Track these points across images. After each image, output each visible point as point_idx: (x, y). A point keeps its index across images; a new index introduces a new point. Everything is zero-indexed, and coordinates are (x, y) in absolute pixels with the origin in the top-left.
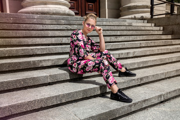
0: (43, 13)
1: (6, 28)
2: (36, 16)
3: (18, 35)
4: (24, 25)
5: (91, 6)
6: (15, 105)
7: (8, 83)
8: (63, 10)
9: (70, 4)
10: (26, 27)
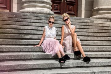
0: (33, 13)
2: (28, 14)
3: (16, 24)
5: (70, 8)
8: (46, 11)
10: (21, 20)
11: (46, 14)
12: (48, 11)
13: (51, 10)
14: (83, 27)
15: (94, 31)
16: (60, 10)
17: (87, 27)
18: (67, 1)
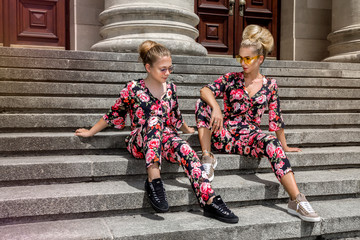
1: (53, 78)
2: (119, 56)
3: (69, 92)
4: (87, 73)
6: (14, 202)
7: (18, 169)
8: (178, 42)
9: (197, 32)
10: (90, 77)
11: (180, 52)
12: (187, 42)
13: (197, 40)
14: (309, 93)
15: (353, 107)
16: (225, 41)
17: (325, 93)
18: (245, 13)
